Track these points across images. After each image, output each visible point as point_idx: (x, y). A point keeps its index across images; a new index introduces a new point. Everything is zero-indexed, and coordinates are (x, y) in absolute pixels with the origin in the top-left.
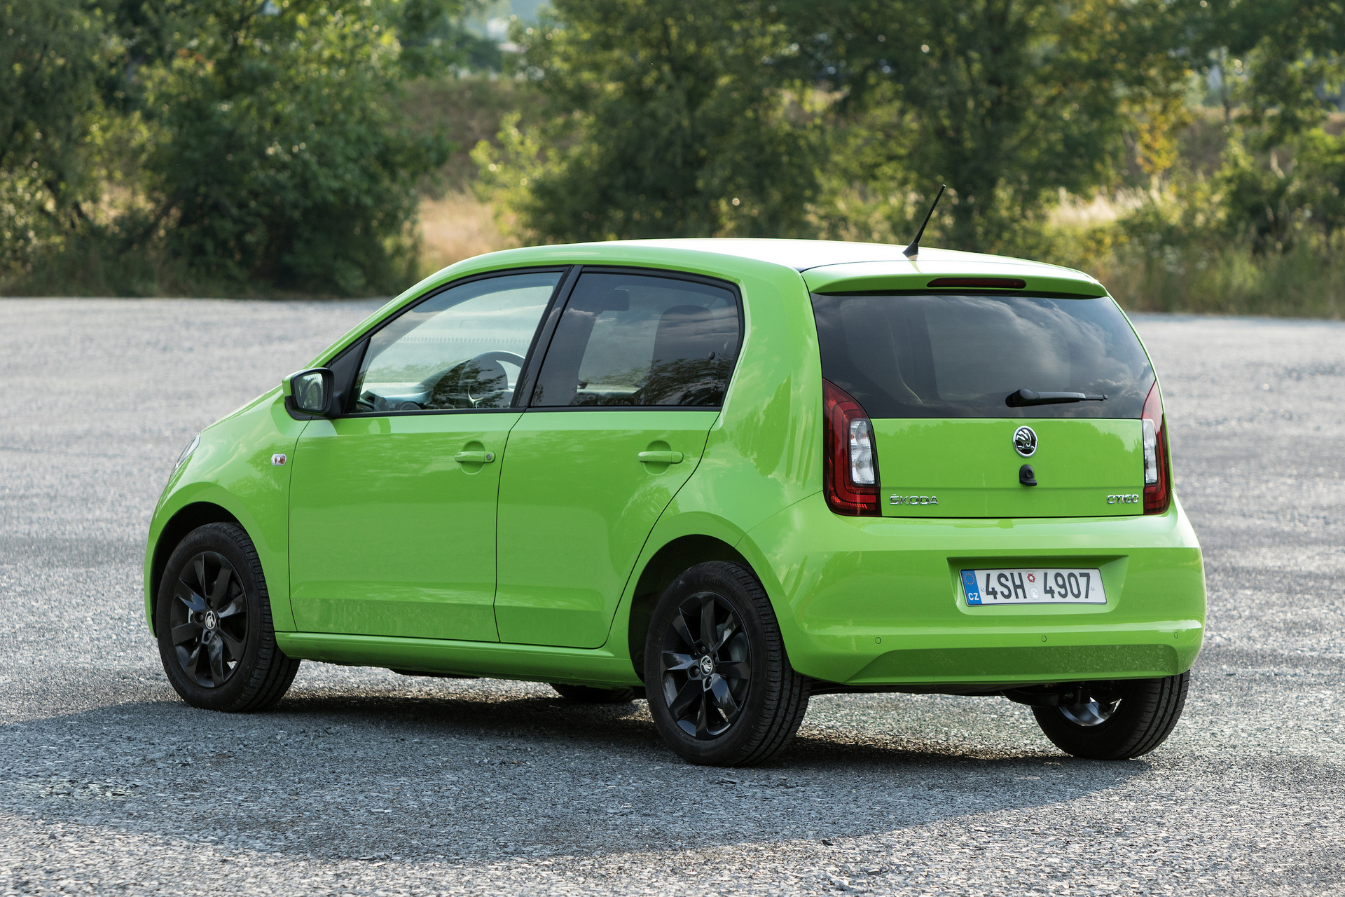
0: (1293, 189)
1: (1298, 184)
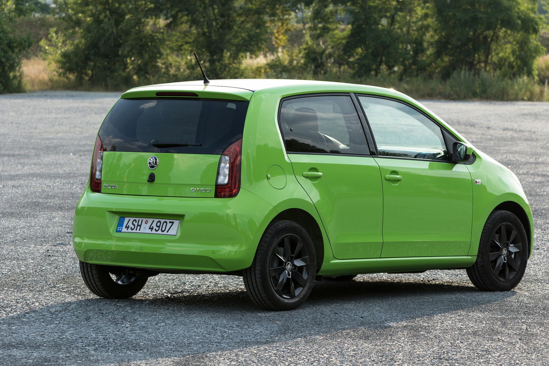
0: (327, 52)
1: (329, 50)
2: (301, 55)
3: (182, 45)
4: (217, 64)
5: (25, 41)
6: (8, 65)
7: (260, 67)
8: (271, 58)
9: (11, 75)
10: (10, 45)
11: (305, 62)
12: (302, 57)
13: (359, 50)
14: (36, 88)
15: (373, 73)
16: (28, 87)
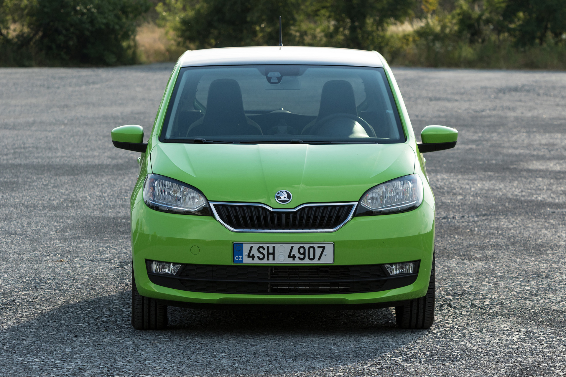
0: (484, 17)
1: (487, 15)
2: (454, 21)
3: (318, 10)
4: (359, 31)
5: (142, 5)
6: (121, 33)
7: (409, 35)
8: (419, 24)
9: (125, 44)
10: (124, 11)
11: (459, 29)
12: (455, 24)
13: (521, 14)
14: (151, 59)
15: (537, 41)
16: (143, 58)
